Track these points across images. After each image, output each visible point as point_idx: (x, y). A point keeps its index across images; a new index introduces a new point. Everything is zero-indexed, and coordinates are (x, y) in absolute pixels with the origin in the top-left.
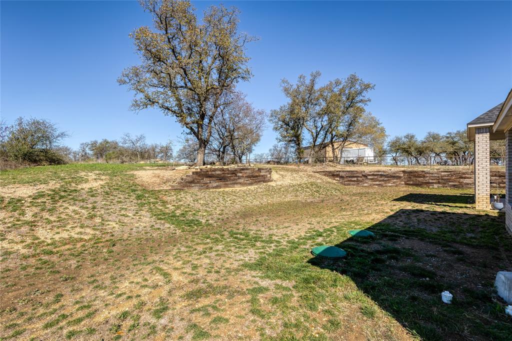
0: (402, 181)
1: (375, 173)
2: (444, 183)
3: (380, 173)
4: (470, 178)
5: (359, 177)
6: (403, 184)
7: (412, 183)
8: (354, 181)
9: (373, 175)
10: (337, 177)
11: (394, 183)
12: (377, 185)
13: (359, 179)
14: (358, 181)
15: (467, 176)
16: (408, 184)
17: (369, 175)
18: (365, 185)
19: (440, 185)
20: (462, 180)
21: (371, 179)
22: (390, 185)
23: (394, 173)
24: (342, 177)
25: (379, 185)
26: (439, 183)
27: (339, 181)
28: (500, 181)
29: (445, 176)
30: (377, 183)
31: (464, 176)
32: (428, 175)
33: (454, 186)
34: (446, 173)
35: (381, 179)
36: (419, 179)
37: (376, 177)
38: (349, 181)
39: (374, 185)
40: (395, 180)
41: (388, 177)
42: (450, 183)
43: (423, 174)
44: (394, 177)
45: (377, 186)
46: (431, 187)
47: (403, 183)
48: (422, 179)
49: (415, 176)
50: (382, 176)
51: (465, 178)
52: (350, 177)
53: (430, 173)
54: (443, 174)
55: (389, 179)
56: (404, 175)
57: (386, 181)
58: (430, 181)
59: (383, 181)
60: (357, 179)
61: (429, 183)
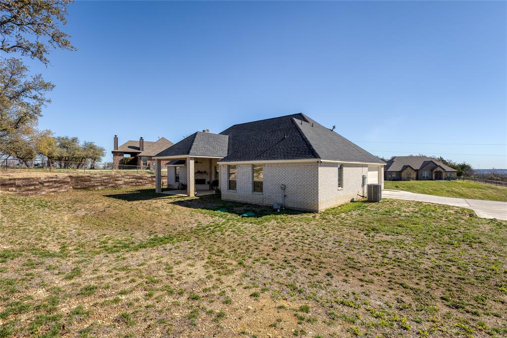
0: (70, 186)
1: (50, 180)
2: (105, 185)
3: (54, 179)
4: (121, 180)
5: (36, 185)
6: (71, 189)
7: (79, 187)
8: (32, 190)
9: (48, 182)
10: (12, 187)
11: (65, 188)
12: (53, 192)
13: (37, 187)
14: (35, 189)
15: (119, 179)
16: (76, 189)
17: (45, 182)
18: (43, 193)
19: (103, 187)
20: (116, 182)
21: (48, 186)
22: (63, 190)
23: (64, 179)
24: (18, 186)
25: (55, 191)
26: (102, 185)
27: (16, 191)
28: (136, 181)
29: (105, 179)
30: (53, 190)
31: (117, 179)
32: (93, 179)
33: (112, 186)
34: (106, 177)
35: (56, 185)
36: (86, 183)
37: (51, 184)
38: (27, 190)
39: (51, 192)
40: (66, 186)
41: (60, 183)
42: (110, 185)
43: (89, 179)
44: (64, 182)
45: (53, 194)
46: (96, 189)
47: (71, 187)
48: (88, 182)
49: (82, 181)
50: (55, 182)
51: (118, 180)
52: (27, 186)
53: (94, 178)
54: (104, 178)
55: (61, 184)
56: (71, 180)
57: (59, 187)
58: (96, 184)
59: (57, 187)
60: (35, 188)
61: (94, 186)
